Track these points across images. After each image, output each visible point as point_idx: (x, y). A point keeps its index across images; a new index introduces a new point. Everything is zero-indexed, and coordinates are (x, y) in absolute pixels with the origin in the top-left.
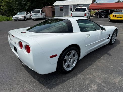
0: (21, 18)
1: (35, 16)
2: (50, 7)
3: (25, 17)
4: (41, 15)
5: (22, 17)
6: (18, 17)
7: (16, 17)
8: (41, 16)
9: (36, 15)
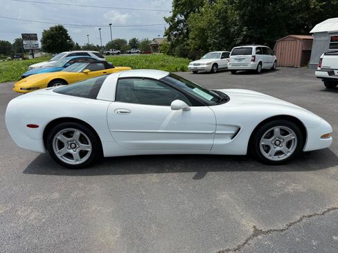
0: (205, 66)
1: (236, 62)
2: (300, 39)
3: (215, 64)
4: (254, 60)
5: (208, 64)
6: (199, 64)
7: (195, 65)
8: (252, 63)
9: (240, 60)
